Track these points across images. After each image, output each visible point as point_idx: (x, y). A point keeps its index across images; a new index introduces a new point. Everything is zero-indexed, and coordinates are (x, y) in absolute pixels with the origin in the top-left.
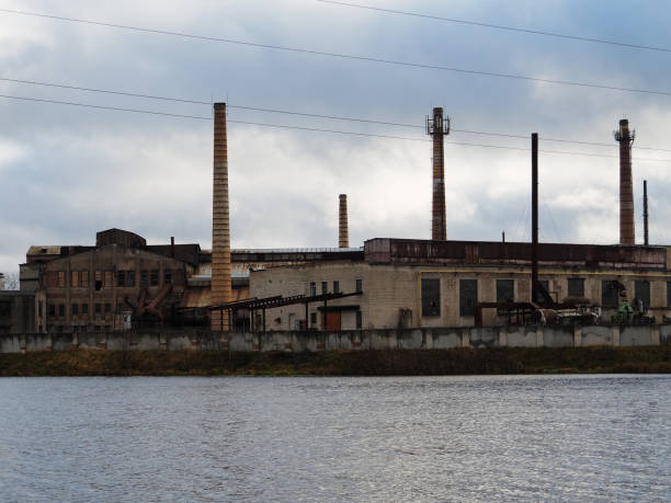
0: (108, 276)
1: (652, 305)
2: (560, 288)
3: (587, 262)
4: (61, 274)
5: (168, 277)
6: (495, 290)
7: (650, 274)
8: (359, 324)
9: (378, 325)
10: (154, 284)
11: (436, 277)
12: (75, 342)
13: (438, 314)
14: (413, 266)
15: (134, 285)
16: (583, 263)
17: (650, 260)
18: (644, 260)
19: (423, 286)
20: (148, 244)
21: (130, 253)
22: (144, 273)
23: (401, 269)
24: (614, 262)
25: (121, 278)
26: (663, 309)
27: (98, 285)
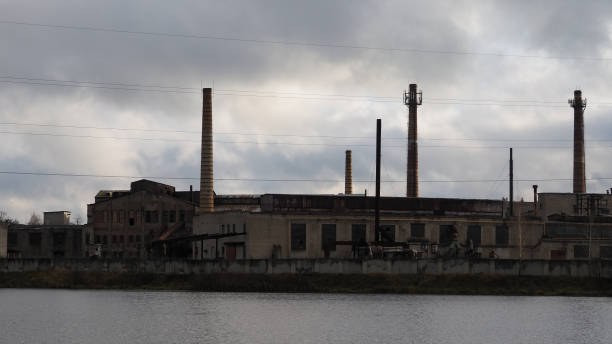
0: (139, 215)
1: (482, 244)
2: (404, 230)
3: (435, 211)
4: (105, 214)
5: (182, 216)
6: (350, 232)
7: (481, 221)
8: (244, 255)
9: (255, 256)
10: (172, 221)
11: (302, 222)
12: (52, 265)
13: (304, 248)
14: (284, 214)
15: (157, 221)
16: (432, 212)
17: (489, 210)
18: (483, 209)
19: (292, 229)
20: (177, 190)
21: (155, 198)
22: (164, 212)
23: (275, 217)
24: (458, 211)
25: (149, 216)
26: (492, 246)
27: (132, 222)
